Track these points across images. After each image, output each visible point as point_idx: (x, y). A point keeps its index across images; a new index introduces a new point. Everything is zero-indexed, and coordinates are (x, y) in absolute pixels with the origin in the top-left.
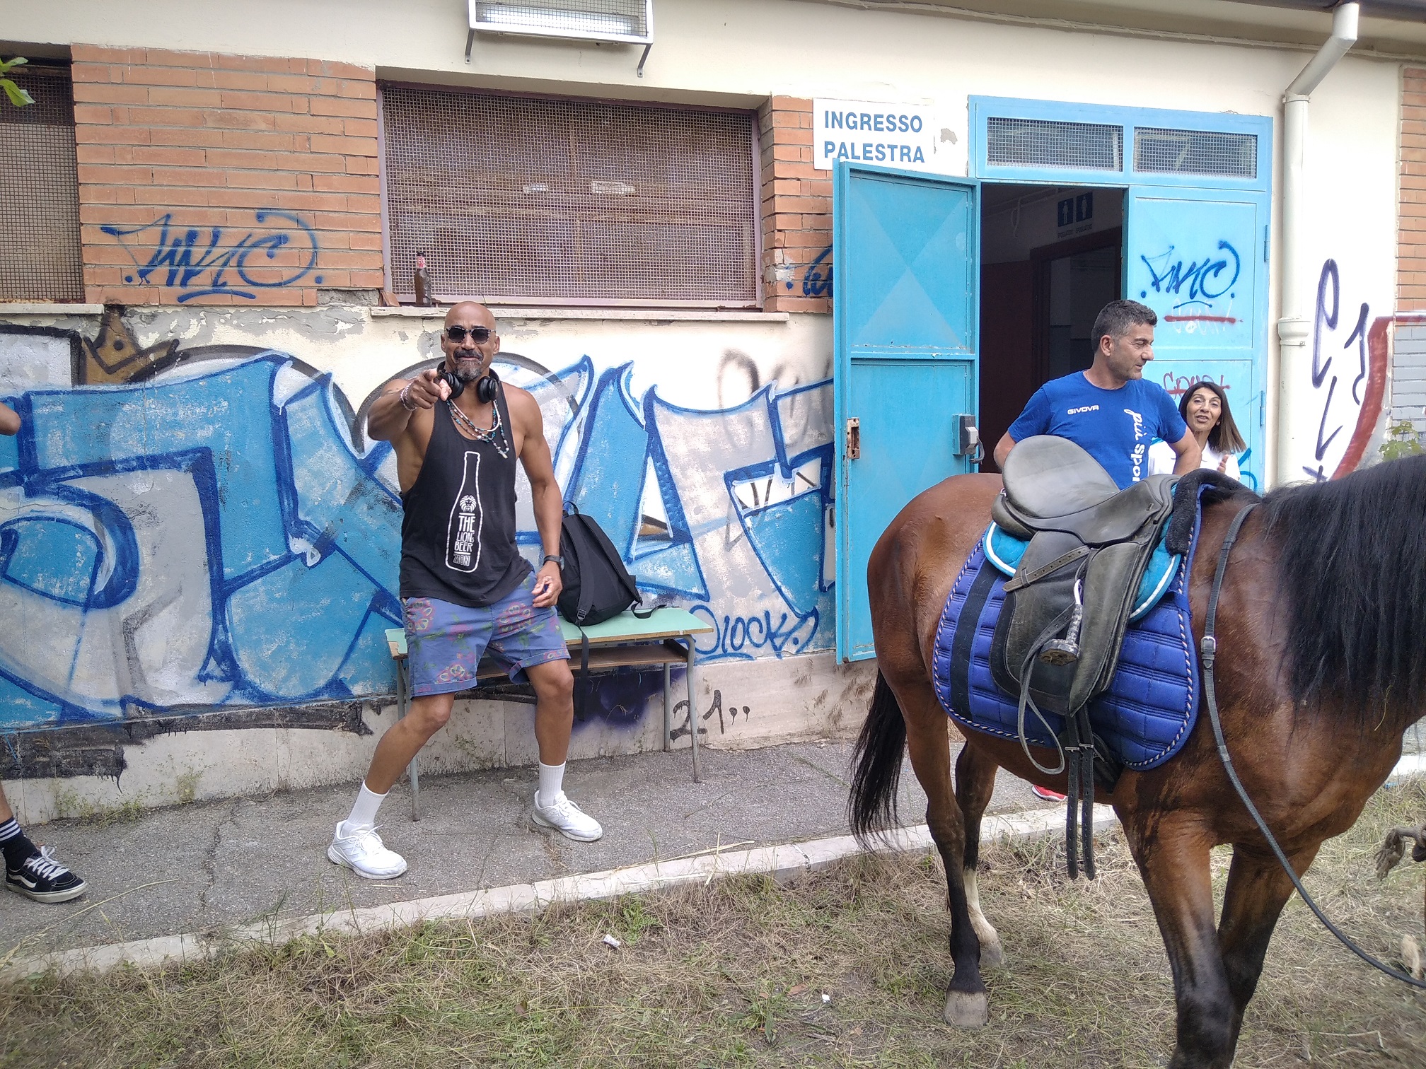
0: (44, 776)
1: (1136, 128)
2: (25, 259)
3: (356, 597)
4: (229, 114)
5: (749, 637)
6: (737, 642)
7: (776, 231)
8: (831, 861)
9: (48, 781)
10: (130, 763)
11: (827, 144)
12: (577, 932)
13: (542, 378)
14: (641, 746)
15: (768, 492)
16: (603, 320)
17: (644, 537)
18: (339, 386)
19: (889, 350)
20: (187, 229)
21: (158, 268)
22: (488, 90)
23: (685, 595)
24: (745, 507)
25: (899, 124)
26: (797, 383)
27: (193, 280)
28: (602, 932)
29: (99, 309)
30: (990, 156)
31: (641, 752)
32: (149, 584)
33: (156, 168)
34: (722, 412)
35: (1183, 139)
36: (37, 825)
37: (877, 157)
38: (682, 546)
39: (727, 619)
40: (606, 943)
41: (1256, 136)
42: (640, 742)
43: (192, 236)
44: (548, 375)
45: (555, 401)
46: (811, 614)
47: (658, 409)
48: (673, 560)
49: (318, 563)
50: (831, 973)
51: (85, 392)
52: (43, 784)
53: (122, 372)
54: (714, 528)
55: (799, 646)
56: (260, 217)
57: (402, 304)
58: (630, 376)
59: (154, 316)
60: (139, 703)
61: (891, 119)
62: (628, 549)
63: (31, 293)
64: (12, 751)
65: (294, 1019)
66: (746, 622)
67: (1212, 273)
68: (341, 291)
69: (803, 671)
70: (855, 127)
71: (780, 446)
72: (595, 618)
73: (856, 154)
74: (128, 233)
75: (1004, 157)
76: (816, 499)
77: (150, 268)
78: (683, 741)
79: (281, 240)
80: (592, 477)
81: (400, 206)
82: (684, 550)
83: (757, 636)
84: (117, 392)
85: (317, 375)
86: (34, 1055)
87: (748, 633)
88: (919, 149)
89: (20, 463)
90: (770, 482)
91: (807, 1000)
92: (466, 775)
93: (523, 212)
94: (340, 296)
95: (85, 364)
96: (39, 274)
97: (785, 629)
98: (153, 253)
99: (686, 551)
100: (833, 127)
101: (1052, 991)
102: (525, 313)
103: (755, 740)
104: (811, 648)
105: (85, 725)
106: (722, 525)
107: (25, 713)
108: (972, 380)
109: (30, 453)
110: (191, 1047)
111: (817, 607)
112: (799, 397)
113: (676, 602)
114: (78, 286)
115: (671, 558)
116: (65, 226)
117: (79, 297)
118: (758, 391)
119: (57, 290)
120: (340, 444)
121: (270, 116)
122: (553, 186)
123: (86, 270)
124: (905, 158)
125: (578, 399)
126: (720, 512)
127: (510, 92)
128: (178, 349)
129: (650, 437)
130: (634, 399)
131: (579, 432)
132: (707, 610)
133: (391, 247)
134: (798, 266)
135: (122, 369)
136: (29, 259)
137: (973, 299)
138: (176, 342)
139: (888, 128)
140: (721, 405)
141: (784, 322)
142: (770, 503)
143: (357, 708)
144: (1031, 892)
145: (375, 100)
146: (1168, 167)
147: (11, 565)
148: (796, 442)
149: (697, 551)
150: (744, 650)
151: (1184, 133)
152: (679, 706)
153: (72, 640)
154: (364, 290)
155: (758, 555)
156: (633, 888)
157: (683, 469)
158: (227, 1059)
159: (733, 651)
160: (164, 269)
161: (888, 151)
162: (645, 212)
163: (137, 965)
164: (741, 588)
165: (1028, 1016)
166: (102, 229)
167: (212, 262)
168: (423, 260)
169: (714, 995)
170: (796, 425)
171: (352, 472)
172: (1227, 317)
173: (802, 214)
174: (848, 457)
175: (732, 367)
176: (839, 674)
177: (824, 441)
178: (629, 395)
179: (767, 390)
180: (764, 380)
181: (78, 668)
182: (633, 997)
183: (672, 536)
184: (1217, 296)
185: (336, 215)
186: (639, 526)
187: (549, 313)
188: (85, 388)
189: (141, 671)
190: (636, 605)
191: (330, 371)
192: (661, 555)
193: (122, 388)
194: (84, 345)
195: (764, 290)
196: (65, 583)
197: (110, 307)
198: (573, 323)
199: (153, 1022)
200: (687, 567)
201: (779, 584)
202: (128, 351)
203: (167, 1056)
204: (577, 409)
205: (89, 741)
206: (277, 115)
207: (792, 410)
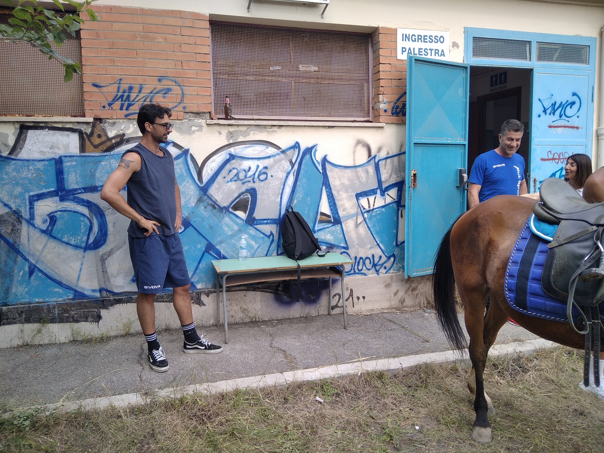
0: (67, 322)
1: (537, 42)
2: (59, 98)
3: (199, 246)
4: (146, 35)
5: (365, 266)
6: (360, 268)
7: (380, 87)
8: (412, 366)
9: (69, 324)
10: (103, 317)
11: (403, 48)
12: (304, 395)
13: (278, 152)
14: (319, 312)
15: (374, 202)
16: (305, 126)
17: (321, 222)
18: (193, 154)
19: (429, 140)
20: (129, 85)
21: (116, 102)
22: (256, 25)
23: (338, 247)
24: (364, 209)
25: (434, 40)
26: (388, 154)
27: (131, 108)
28: (315, 395)
29: (91, 120)
30: (473, 54)
31: (318, 315)
32: (112, 240)
33: (115, 58)
34: (355, 167)
35: (557, 47)
36: (64, 343)
37: (424, 54)
38: (337, 226)
39: (356, 258)
40: (317, 400)
41: (589, 46)
42: (318, 311)
43: (131, 88)
44: (281, 150)
45: (283, 161)
46: (392, 256)
47: (327, 165)
48: (333, 232)
49: (183, 231)
50: (418, 416)
51: (85, 156)
52: (67, 325)
53: (101, 148)
54: (351, 218)
55: (387, 270)
56: (160, 80)
57: (219, 119)
58: (316, 151)
59: (114, 123)
60: (107, 291)
61: (431, 37)
62: (314, 226)
63: (61, 113)
64: (54, 311)
65: (187, 432)
66: (364, 259)
67: (569, 106)
68: (194, 113)
69: (389, 281)
70: (415, 41)
71: (380, 182)
72: (302, 257)
73: (415, 53)
74: (104, 87)
75: (480, 54)
76: (395, 205)
77: (113, 102)
78: (337, 311)
79: (169, 90)
80: (299, 195)
81: (218, 76)
82: (338, 227)
83: (369, 266)
84: (98, 156)
85: (183, 150)
86: (76, 446)
87: (365, 264)
88: (443, 51)
89: (57, 187)
90: (375, 198)
91: (409, 428)
92: (245, 324)
93: (270, 78)
94: (193, 115)
95: (85, 144)
96: (65, 105)
97: (381, 262)
98: (114, 96)
99: (338, 228)
100: (406, 41)
101: (519, 427)
102: (272, 123)
103: (367, 311)
104: (392, 271)
105: (84, 300)
106: (354, 217)
107: (60, 295)
108: (465, 153)
109: (62, 182)
110: (143, 444)
111: (394, 253)
112: (389, 160)
113: (334, 250)
114: (81, 110)
115: (332, 231)
116: (76, 83)
117: (82, 115)
118: (371, 158)
119: (72, 111)
120: (193, 180)
121: (164, 35)
122: (283, 67)
123: (86, 103)
124: (437, 55)
125: (294, 161)
126: (353, 211)
127: (265, 25)
128: (125, 138)
129: (324, 178)
130: (317, 161)
131: (294, 175)
132: (347, 253)
133: (214, 94)
134: (389, 102)
135: (101, 146)
136: (60, 98)
137: (465, 117)
138: (124, 135)
139: (429, 41)
140: (355, 164)
141: (383, 127)
142: (375, 207)
143: (199, 294)
144: (502, 381)
145: (209, 29)
146: (550, 59)
147: (53, 231)
148: (387, 180)
149: (343, 227)
150: (363, 271)
151: (558, 45)
152: (335, 295)
153: (79, 263)
154: (203, 113)
155: (369, 230)
156: (327, 376)
157: (338, 192)
158: (160, 450)
159: (358, 272)
160: (119, 103)
161: (429, 52)
162: (322, 78)
163: (117, 407)
164: (362, 244)
165: (510, 438)
166: (92, 85)
167: (139, 100)
168: (228, 99)
169: (367, 425)
170: (387, 173)
171: (198, 192)
172: (575, 126)
173: (391, 79)
174: (412, 187)
175: (360, 147)
176: (404, 283)
177: (399, 180)
178: (315, 159)
179: (375, 157)
180: (373, 153)
181: (81, 276)
182: (332, 425)
183: (333, 221)
184: (571, 117)
185: (192, 79)
186: (319, 217)
187: (282, 123)
188: (85, 154)
189: (108, 277)
190: (318, 251)
191: (189, 148)
192: (328, 229)
193: (101, 154)
194: (84, 135)
195: (373, 113)
196: (76, 239)
197: (96, 119)
198: (292, 127)
199: (125, 432)
200: (339, 235)
201: (378, 242)
202: (104, 138)
203: (133, 448)
204: (293, 165)
205: (86, 307)
206: (167, 35)
207: (385, 166)
